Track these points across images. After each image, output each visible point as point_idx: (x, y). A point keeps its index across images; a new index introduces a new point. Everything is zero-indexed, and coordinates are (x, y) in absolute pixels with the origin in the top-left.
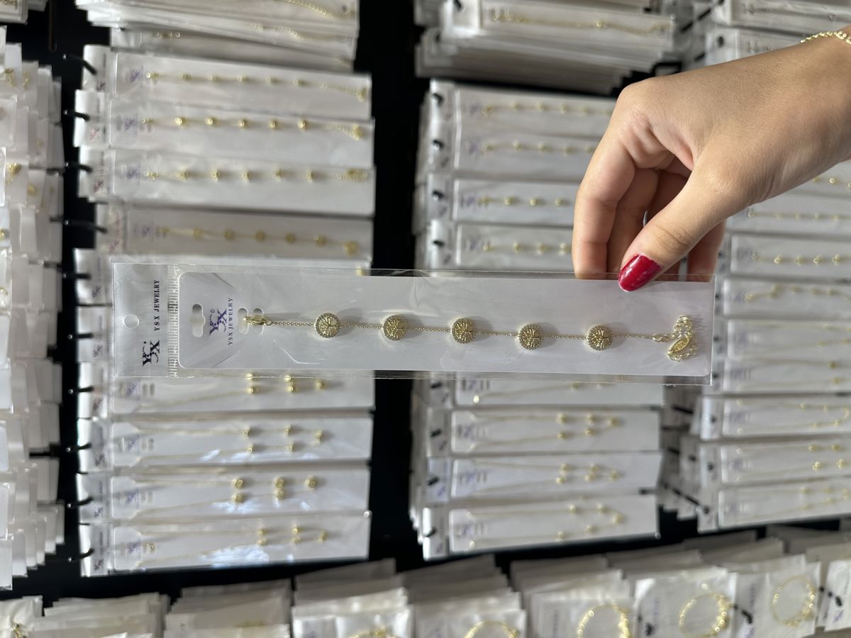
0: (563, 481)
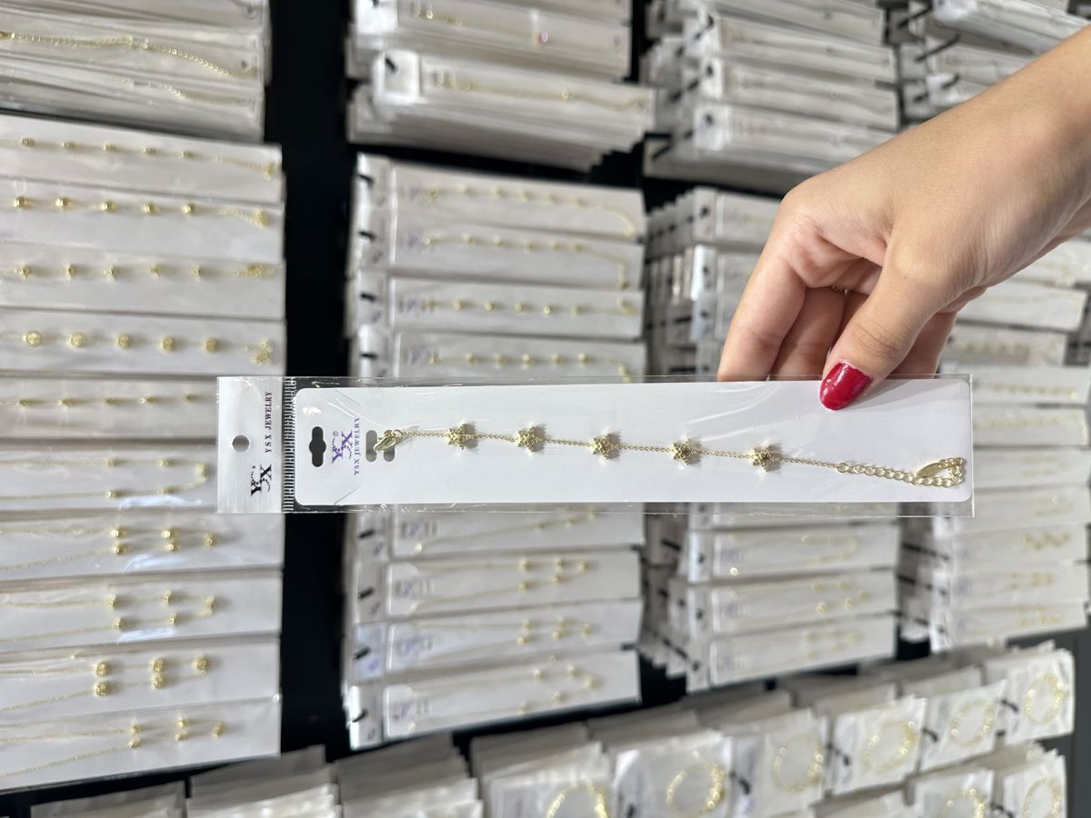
0: (526, 641)
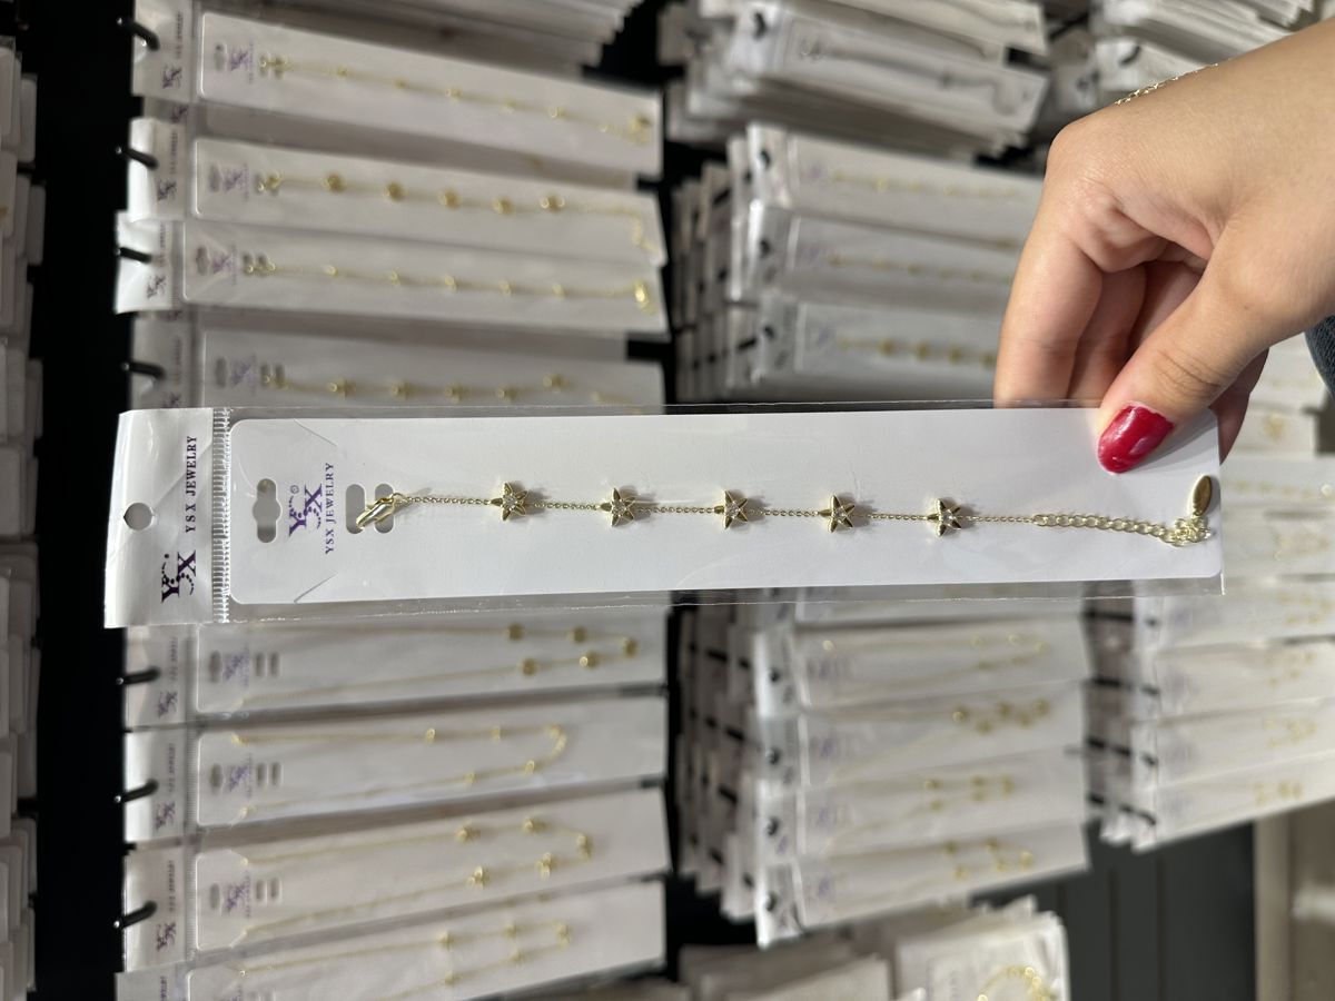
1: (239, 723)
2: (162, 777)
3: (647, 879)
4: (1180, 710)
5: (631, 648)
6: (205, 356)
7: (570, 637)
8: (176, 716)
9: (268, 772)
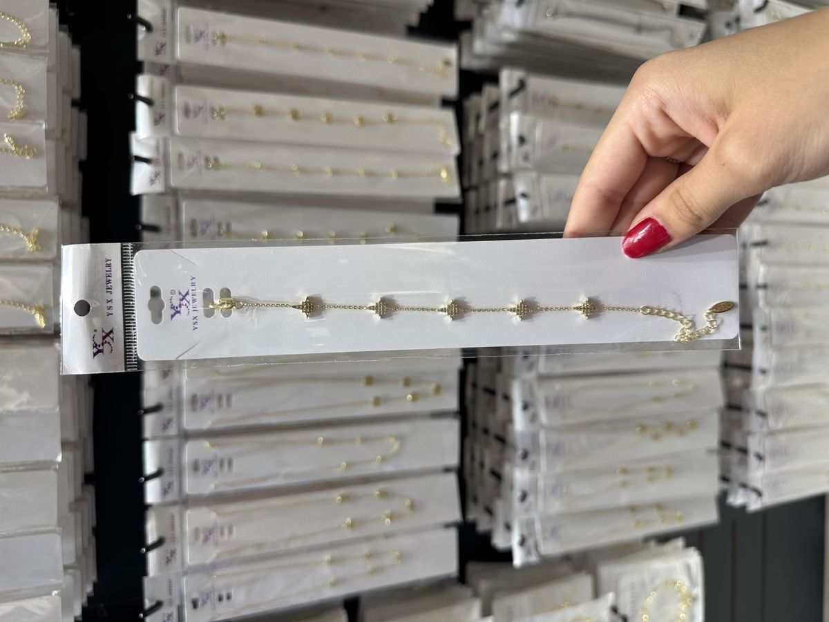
1: (210, 434)
2: (166, 467)
3: (448, 526)
4: (780, 426)
5: (438, 390)
6: (184, 218)
7: (401, 384)
8: (173, 431)
9: (226, 464)
